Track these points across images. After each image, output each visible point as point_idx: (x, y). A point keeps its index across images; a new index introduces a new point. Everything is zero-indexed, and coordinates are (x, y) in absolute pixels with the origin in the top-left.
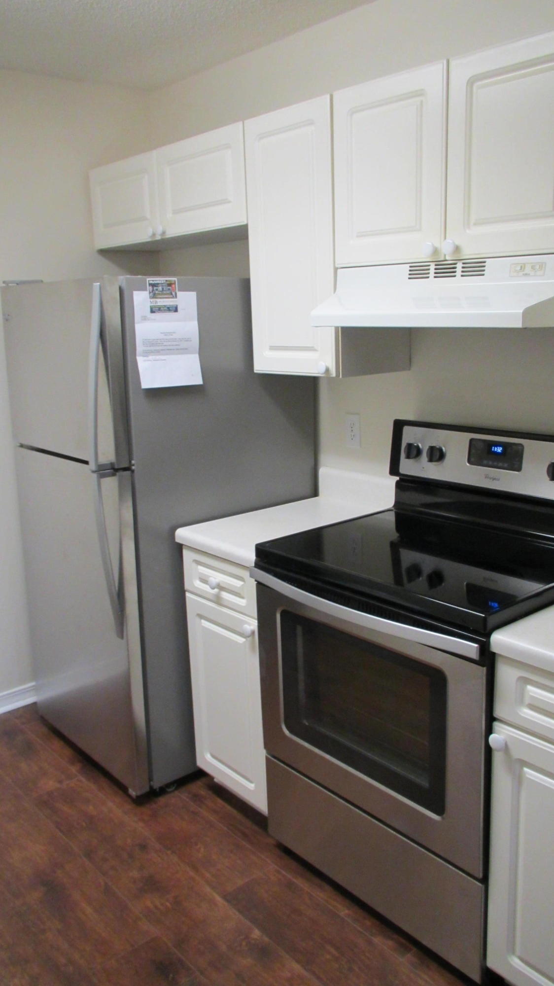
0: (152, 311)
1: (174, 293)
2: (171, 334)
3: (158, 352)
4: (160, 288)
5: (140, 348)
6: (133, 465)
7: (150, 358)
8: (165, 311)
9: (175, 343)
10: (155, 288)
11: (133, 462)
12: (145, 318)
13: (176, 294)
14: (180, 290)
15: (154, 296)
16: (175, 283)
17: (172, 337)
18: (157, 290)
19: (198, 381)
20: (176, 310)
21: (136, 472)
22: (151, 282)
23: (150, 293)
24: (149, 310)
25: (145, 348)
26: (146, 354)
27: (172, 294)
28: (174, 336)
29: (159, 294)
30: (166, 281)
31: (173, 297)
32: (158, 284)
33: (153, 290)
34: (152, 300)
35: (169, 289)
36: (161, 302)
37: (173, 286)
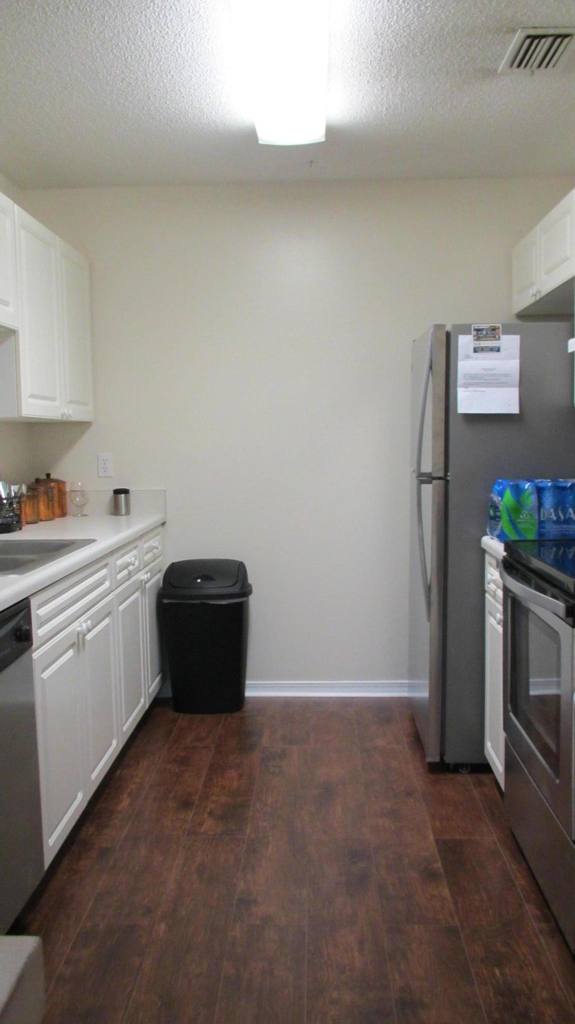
0: (475, 351)
1: (497, 337)
2: (490, 369)
3: (477, 385)
4: (484, 332)
5: (461, 380)
6: (449, 476)
7: (470, 389)
8: (488, 351)
9: (494, 378)
10: (479, 332)
11: (449, 474)
12: (468, 357)
13: (499, 337)
14: (503, 334)
15: (478, 338)
16: (499, 328)
17: (492, 372)
18: (481, 334)
19: (515, 410)
20: (498, 350)
21: (450, 483)
22: (476, 328)
23: (474, 336)
24: (472, 350)
25: (464, 381)
26: (466, 385)
27: (495, 337)
28: (495, 372)
29: (483, 337)
30: (491, 326)
31: (496, 340)
32: (482, 329)
33: (477, 334)
34: (475, 342)
35: (493, 333)
36: (484, 344)
37: (497, 330)
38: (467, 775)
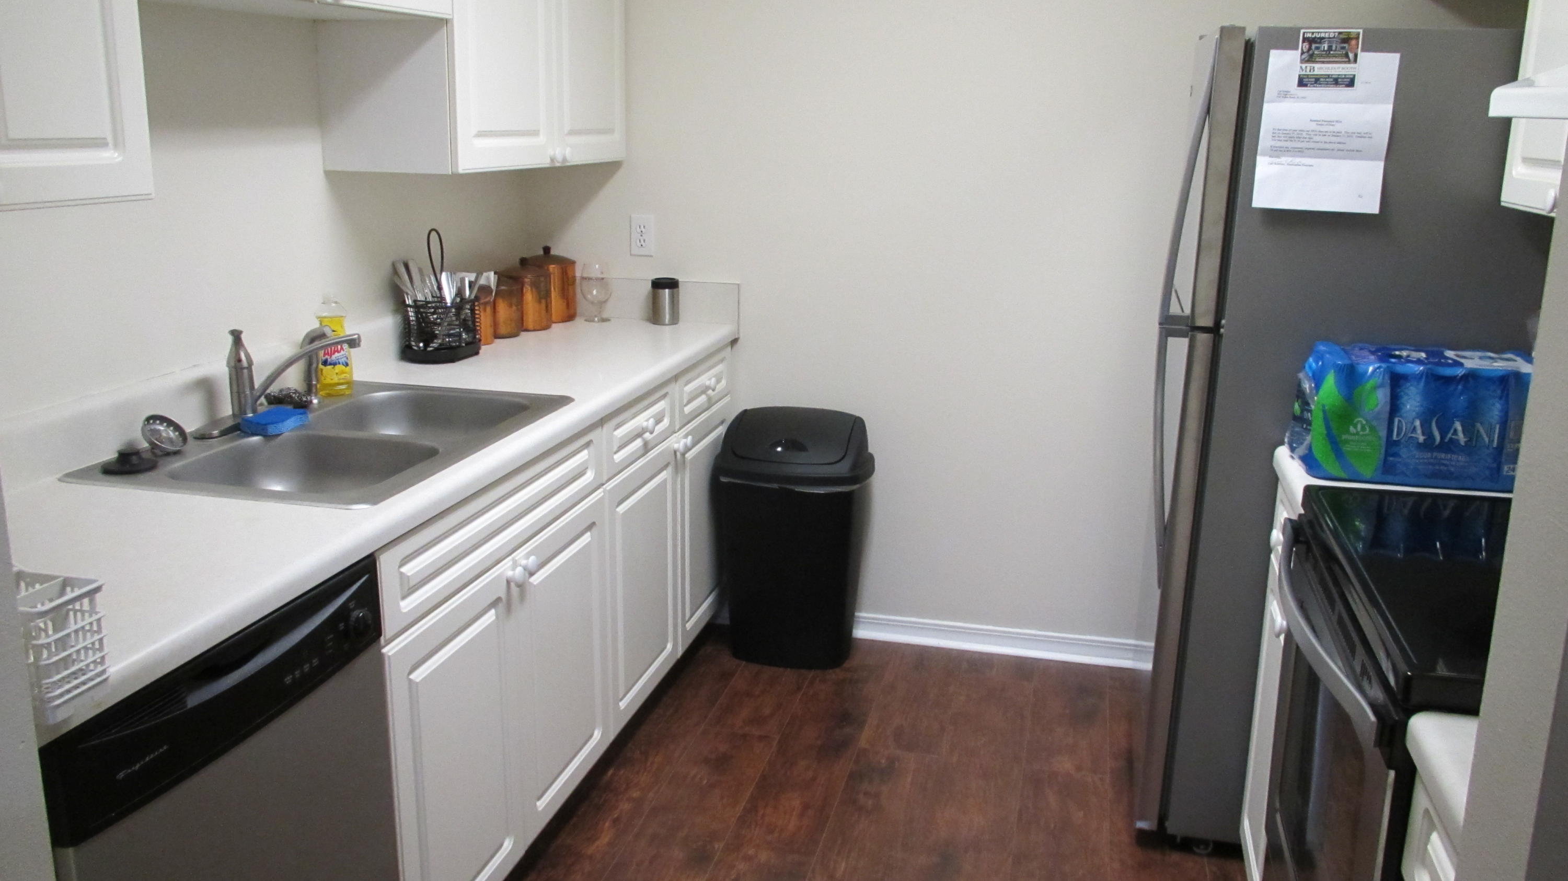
0: (1302, 83)
1: (1351, 55)
2: (1330, 123)
3: (1300, 152)
4: (1326, 46)
5: (1265, 140)
6: (1223, 327)
7: (1283, 159)
8: (1327, 84)
9: (1337, 139)
10: (1314, 46)
11: (1223, 322)
12: (1284, 95)
13: (1356, 56)
14: (1363, 50)
15: (1310, 58)
16: (1357, 38)
17: (1331, 128)
18: (1317, 48)
19: (1372, 206)
20: (1351, 83)
21: (1224, 341)
22: (1309, 35)
23: (1303, 53)
24: (1296, 81)
25: (1273, 143)
26: (1276, 152)
27: (1347, 56)
28: (1338, 127)
29: (1321, 56)
30: (1340, 33)
31: (1349, 62)
32: (1323, 38)
33: (1310, 49)
34: (1304, 66)
35: (1343, 48)
36: (1320, 69)
37: (1353, 42)
38: (1205, 860)
